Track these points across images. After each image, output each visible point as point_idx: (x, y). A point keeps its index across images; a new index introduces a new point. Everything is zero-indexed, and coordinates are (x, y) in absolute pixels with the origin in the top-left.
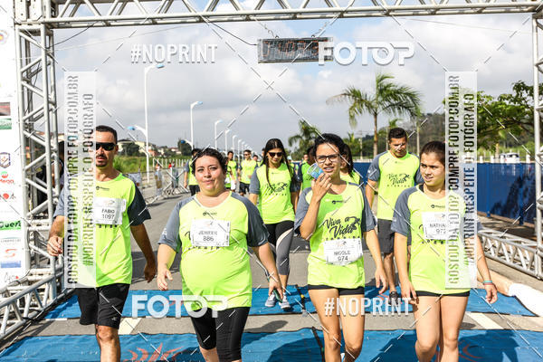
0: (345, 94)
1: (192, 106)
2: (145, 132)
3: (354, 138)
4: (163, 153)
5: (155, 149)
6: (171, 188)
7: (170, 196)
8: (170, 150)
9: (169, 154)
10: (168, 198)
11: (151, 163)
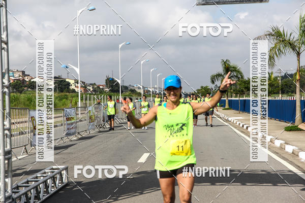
0: (269, 35)
1: (120, 46)
2: (78, 70)
3: (273, 76)
4: (91, 89)
5: (85, 86)
6: (102, 122)
7: (101, 130)
8: (98, 87)
9: (98, 90)
10: (100, 132)
11: (82, 100)
